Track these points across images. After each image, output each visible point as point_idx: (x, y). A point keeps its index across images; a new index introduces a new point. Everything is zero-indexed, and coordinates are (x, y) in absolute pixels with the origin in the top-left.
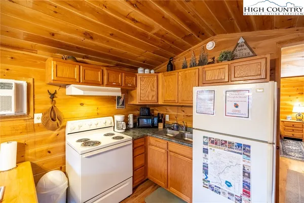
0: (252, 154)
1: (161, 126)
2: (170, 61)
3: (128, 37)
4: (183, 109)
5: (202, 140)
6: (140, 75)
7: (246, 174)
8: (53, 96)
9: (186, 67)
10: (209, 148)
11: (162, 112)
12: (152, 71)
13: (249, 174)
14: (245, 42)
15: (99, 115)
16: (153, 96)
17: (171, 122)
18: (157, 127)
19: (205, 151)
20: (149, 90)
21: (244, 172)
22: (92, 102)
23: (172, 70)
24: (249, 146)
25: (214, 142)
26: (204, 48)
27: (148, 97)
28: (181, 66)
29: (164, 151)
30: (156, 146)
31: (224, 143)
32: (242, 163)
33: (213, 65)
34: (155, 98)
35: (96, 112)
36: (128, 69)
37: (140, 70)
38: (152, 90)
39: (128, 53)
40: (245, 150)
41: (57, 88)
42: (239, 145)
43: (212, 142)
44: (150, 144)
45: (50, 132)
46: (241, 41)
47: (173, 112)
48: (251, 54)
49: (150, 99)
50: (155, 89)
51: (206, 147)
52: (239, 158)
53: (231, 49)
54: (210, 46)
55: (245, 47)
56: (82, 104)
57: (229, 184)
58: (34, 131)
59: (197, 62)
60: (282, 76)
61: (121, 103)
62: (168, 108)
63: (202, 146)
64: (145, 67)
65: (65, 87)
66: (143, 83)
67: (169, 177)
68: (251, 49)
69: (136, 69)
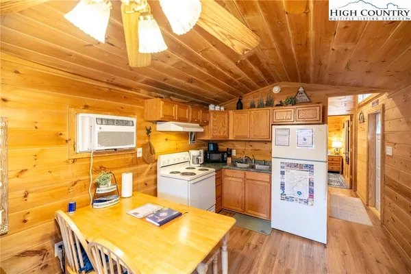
0: (314, 171)
1: (229, 160)
2: (240, 100)
3: (219, 82)
4: (251, 143)
5: (280, 165)
6: (212, 111)
7: (311, 183)
8: (149, 131)
9: (254, 107)
10: (285, 170)
11: (230, 148)
12: (222, 108)
13: (313, 183)
14: (304, 91)
15: (177, 150)
16: (224, 132)
17: (238, 156)
18: (226, 161)
19: (283, 173)
20: (221, 126)
21: (310, 183)
22: (173, 137)
23: (241, 108)
24: (313, 166)
25: (290, 165)
26: (271, 91)
27: (220, 132)
28: (248, 105)
29: (241, 180)
30: (233, 177)
31: (296, 166)
32: (309, 177)
33: (281, 107)
34: (226, 134)
35: (175, 147)
36: (197, 105)
37: (211, 107)
38: (223, 126)
39: (209, 92)
40: (310, 168)
41: (150, 124)
42: (307, 166)
43: (288, 166)
44: (226, 176)
45: (146, 165)
46: (301, 90)
47: (240, 147)
48: (308, 100)
49: (222, 135)
50: (226, 125)
51: (282, 170)
52: (307, 174)
53: (293, 95)
54: (276, 90)
55: (304, 94)
56: (166, 140)
57: (299, 193)
58: (137, 164)
59: (265, 103)
60: (329, 114)
61: (192, 139)
62: (234, 143)
63: (280, 170)
64: (216, 104)
65: (156, 124)
66: (215, 120)
67: (247, 203)
68: (308, 97)
69: (208, 105)
